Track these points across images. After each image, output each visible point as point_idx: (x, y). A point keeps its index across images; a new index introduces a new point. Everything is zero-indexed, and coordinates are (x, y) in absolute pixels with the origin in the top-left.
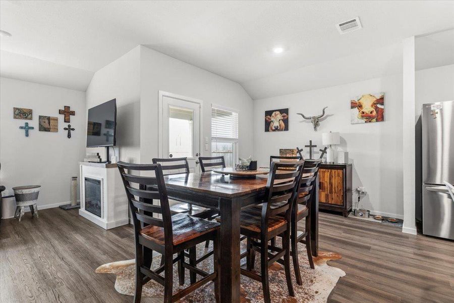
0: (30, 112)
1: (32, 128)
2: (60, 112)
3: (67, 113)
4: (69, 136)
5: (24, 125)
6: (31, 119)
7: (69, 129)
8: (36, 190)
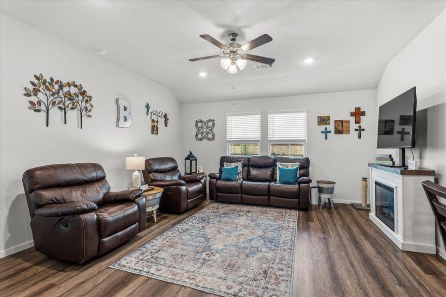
0: (328, 118)
1: (330, 132)
2: (352, 114)
3: (358, 114)
4: (360, 137)
5: (324, 130)
6: (329, 124)
7: (360, 130)
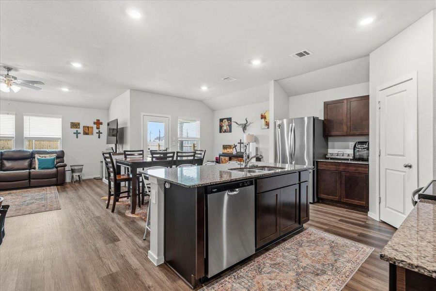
0: (79, 124)
1: (80, 133)
2: (94, 123)
3: (98, 123)
4: (99, 137)
5: (75, 132)
6: (79, 128)
7: (99, 133)
8: (81, 167)
